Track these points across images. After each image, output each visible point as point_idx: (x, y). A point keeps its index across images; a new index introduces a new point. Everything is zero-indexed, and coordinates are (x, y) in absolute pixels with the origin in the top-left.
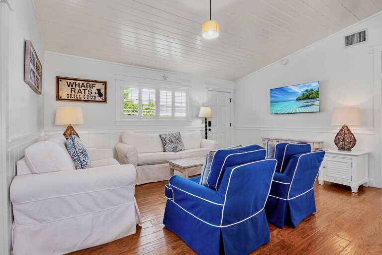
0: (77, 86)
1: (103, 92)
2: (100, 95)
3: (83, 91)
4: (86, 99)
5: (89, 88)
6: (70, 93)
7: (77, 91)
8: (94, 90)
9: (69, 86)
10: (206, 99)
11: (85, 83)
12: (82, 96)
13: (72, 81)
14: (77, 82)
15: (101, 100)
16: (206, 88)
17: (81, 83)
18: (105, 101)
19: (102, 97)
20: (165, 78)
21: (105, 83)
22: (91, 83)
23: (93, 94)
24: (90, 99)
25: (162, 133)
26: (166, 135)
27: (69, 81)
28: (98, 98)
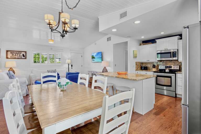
0: (15, 53)
1: (25, 55)
2: (24, 56)
3: (17, 55)
4: (18, 58)
5: (19, 54)
6: (11, 56)
7: (14, 55)
8: (21, 55)
9: (11, 53)
10: (70, 56)
11: (18, 52)
12: (16, 57)
13: (12, 52)
14: (15, 52)
15: (24, 58)
16: (70, 52)
17: (16, 52)
18: (26, 58)
19: (25, 57)
20: (51, 49)
21: (26, 52)
22: (20, 52)
23: (21, 56)
24: (19, 58)
25: (48, 70)
26: (50, 70)
27: (11, 52)
28: (23, 57)
